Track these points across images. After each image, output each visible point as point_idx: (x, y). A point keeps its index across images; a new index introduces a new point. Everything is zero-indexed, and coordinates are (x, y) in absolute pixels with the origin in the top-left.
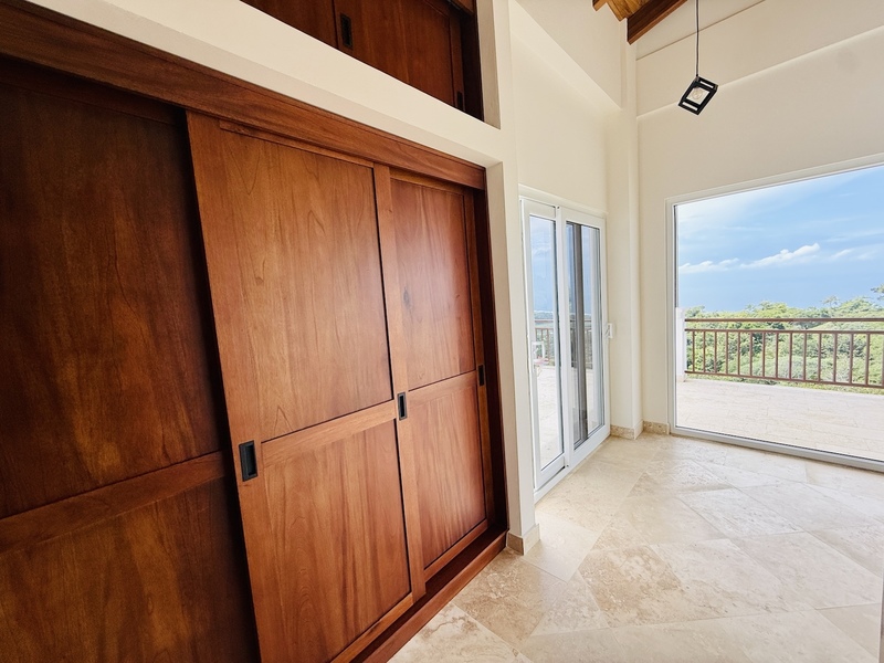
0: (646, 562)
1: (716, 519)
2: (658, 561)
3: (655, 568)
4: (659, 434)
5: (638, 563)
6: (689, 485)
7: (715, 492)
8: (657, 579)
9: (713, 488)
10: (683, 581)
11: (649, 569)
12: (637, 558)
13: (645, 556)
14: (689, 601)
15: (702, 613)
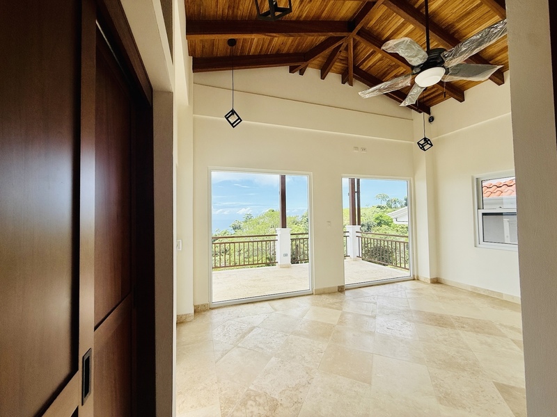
0: (255, 401)
1: (262, 349)
2: (260, 396)
3: (261, 401)
4: (204, 311)
5: (252, 405)
6: (239, 336)
7: (251, 334)
8: (267, 408)
9: (249, 332)
10: (277, 397)
11: (259, 405)
12: (250, 402)
13: (252, 397)
14: (287, 407)
15: (296, 409)
